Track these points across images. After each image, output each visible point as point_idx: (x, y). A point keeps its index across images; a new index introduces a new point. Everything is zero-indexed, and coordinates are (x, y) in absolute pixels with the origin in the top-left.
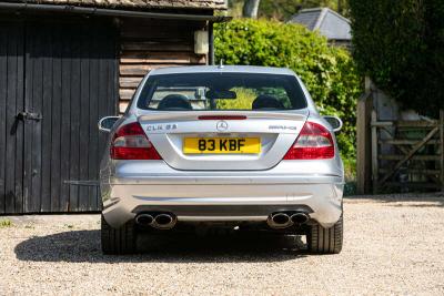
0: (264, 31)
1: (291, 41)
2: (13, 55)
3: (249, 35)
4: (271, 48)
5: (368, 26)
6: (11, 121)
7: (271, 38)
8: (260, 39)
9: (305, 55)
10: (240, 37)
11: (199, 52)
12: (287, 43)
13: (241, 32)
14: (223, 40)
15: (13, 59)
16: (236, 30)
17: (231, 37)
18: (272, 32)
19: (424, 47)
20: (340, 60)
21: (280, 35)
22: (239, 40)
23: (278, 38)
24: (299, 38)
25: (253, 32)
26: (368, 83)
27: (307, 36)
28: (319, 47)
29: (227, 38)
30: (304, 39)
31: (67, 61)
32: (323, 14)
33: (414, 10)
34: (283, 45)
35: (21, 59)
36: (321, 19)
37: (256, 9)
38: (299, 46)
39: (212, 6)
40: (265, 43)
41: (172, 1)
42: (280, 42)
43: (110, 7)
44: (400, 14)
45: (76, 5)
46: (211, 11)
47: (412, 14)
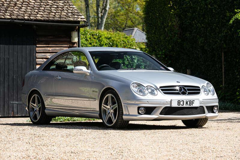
0: (106, 36)
1: (118, 40)
3: (99, 38)
4: (109, 44)
5: (153, 31)
7: (110, 38)
8: (104, 39)
10: (95, 38)
12: (117, 41)
13: (95, 36)
14: (87, 40)
16: (93, 35)
17: (90, 38)
18: (110, 36)
19: (179, 41)
21: (113, 37)
22: (94, 40)
23: (113, 39)
24: (122, 39)
25: (101, 36)
27: (126, 38)
28: (132, 43)
29: (88, 39)
30: (125, 39)
32: (135, 31)
33: (174, 23)
36: (134, 33)
37: (103, 28)
38: (122, 42)
39: (79, 19)
40: (106, 41)
41: (60, 17)
42: (113, 41)
43: (31, 20)
44: (168, 26)
45: (15, 19)
46: (79, 22)
47: (173, 25)
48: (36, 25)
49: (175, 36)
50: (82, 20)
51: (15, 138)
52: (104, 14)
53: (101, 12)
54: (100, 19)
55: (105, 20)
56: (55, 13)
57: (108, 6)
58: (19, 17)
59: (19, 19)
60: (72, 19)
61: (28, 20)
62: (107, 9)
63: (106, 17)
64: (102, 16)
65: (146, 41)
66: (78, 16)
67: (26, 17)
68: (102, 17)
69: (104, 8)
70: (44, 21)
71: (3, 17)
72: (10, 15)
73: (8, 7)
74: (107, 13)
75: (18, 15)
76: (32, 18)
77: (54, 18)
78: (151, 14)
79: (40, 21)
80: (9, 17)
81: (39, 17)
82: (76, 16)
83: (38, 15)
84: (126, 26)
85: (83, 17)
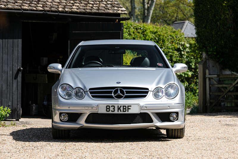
0: (151, 29)
1: (165, 35)
3: (143, 32)
4: (155, 39)
5: (204, 26)
7: (155, 33)
8: (149, 34)
9: (173, 42)
10: (139, 33)
12: (163, 36)
13: (139, 30)
14: (130, 34)
15: (16, 41)
16: (137, 29)
17: (134, 33)
18: (155, 30)
19: (233, 36)
21: (159, 31)
22: (138, 34)
23: (159, 33)
24: (169, 33)
25: (146, 30)
26: (204, 55)
28: (180, 38)
29: (132, 33)
30: (172, 34)
32: (186, 24)
33: (227, 16)
34: (161, 37)
35: (20, 40)
38: (170, 37)
39: (120, 12)
41: (98, 9)
42: (160, 35)
43: (66, 12)
44: (220, 19)
45: (48, 11)
46: (119, 15)
47: (226, 19)
49: (228, 31)
50: (123, 12)
52: (151, 5)
53: (148, 3)
54: (146, 11)
55: (151, 12)
56: (93, 4)
58: (53, 9)
59: (52, 11)
60: (111, 11)
61: (62, 12)
63: (153, 8)
64: (148, 7)
65: (196, 36)
66: (118, 7)
67: (60, 9)
68: (149, 9)
70: (81, 13)
71: (34, 9)
72: (43, 7)
74: (154, 4)
75: (52, 7)
76: (67, 10)
77: (91, 10)
78: (201, 6)
79: (76, 13)
80: (41, 9)
81: (75, 9)
82: (116, 8)
83: (74, 7)
85: (124, 9)
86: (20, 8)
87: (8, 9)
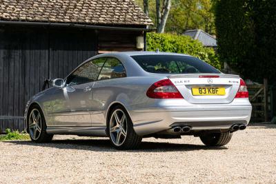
0: (170, 39)
1: (184, 45)
2: (43, 49)
3: (162, 41)
4: (174, 49)
6: (42, 84)
7: (174, 43)
8: (167, 44)
9: (191, 52)
10: (157, 42)
11: (139, 48)
12: (182, 46)
13: (157, 40)
15: (43, 51)
16: (155, 39)
17: (152, 43)
18: (174, 40)
19: (255, 46)
20: (210, 55)
21: (178, 41)
23: (177, 43)
24: (188, 43)
25: (164, 40)
26: (226, 65)
27: (192, 42)
28: (199, 48)
29: (150, 43)
30: (191, 44)
31: (70, 52)
32: (198, 33)
33: (249, 27)
34: (180, 47)
35: (47, 51)
36: (197, 35)
37: (163, 30)
38: (188, 47)
39: (146, 23)
40: (170, 46)
41: (125, 21)
42: (178, 45)
43: (93, 24)
44: (242, 29)
45: (75, 23)
46: (145, 26)
47: (248, 29)
48: (98, 29)
49: (249, 41)
50: (149, 24)
51: (83, 157)
52: (165, 14)
53: (162, 12)
54: (160, 20)
55: (165, 20)
56: (119, 16)
57: (169, 5)
58: (80, 21)
59: (79, 23)
60: (137, 23)
61: (89, 24)
62: (168, 8)
63: (167, 17)
64: (162, 16)
66: (144, 19)
67: (87, 21)
68: (163, 18)
69: (165, 8)
71: (62, 21)
72: (70, 19)
73: (67, 9)
74: (168, 13)
75: (79, 19)
76: (93, 21)
77: (117, 21)
78: (222, 16)
79: (103, 24)
80: (69, 21)
81: (101, 20)
82: (142, 20)
83: (100, 19)
84: (186, 27)
85: (150, 20)
86: (47, 20)
87: (35, 21)
